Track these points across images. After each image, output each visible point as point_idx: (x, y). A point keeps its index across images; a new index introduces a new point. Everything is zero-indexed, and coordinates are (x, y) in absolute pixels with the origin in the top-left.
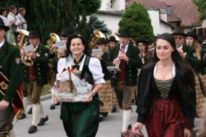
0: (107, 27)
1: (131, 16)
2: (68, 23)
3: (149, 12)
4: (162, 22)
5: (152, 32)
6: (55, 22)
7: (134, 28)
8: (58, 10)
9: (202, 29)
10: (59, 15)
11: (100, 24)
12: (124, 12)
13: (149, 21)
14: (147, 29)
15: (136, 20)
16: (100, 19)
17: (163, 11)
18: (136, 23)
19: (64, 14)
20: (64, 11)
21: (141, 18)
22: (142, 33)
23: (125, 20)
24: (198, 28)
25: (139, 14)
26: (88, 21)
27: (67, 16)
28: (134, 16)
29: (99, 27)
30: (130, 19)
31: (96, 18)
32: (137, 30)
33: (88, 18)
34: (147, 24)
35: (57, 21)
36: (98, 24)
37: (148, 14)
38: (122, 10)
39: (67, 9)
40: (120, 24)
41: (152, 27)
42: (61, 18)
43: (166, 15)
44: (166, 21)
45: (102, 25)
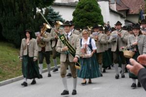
0: (62, 17)
1: (83, 7)
2: (26, 16)
3: (99, 3)
4: (112, 11)
5: (102, 20)
6: (14, 15)
7: (86, 18)
8: (17, 4)
10: (18, 8)
11: (56, 15)
12: (77, 4)
13: (99, 11)
14: (98, 18)
15: (88, 10)
16: (56, 10)
18: (88, 13)
19: (22, 7)
20: (22, 4)
21: (92, 8)
22: (93, 22)
23: (78, 11)
24: (145, 15)
25: (90, 5)
26: (44, 13)
27: (25, 8)
28: (85, 8)
30: (82, 10)
31: (52, 10)
32: (89, 19)
33: (44, 10)
34: (98, 14)
35: (16, 14)
36: (54, 15)
37: (98, 5)
38: (76, 2)
39: (25, 2)
40: (74, 14)
41: (102, 16)
42: (20, 11)
43: (115, 4)
44: (115, 10)
45: (58, 16)
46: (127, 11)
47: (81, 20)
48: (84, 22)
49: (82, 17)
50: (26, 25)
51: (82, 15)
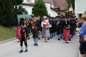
2: (9, 9)
3: (45, 4)
4: (51, 8)
5: (47, 13)
7: (39, 11)
9: (69, 12)
10: (4, 5)
11: (24, 9)
12: (34, 4)
13: (46, 8)
14: (45, 12)
16: (24, 7)
17: (52, 3)
18: (40, 9)
20: (7, 3)
21: (42, 7)
22: (42, 14)
24: (67, 11)
25: (41, 5)
26: (18, 8)
27: (8, 6)
28: (38, 6)
29: (23, 11)
31: (22, 7)
33: (18, 6)
34: (45, 10)
35: (3, 8)
38: (33, 3)
39: (8, 2)
40: (33, 9)
41: (47, 11)
42: (6, 7)
43: (53, 5)
44: (53, 8)
45: (24, 10)
46: (59, 9)
47: (36, 12)
48: (38, 13)
49: (37, 11)
50: (9, 14)
51: (37, 10)
